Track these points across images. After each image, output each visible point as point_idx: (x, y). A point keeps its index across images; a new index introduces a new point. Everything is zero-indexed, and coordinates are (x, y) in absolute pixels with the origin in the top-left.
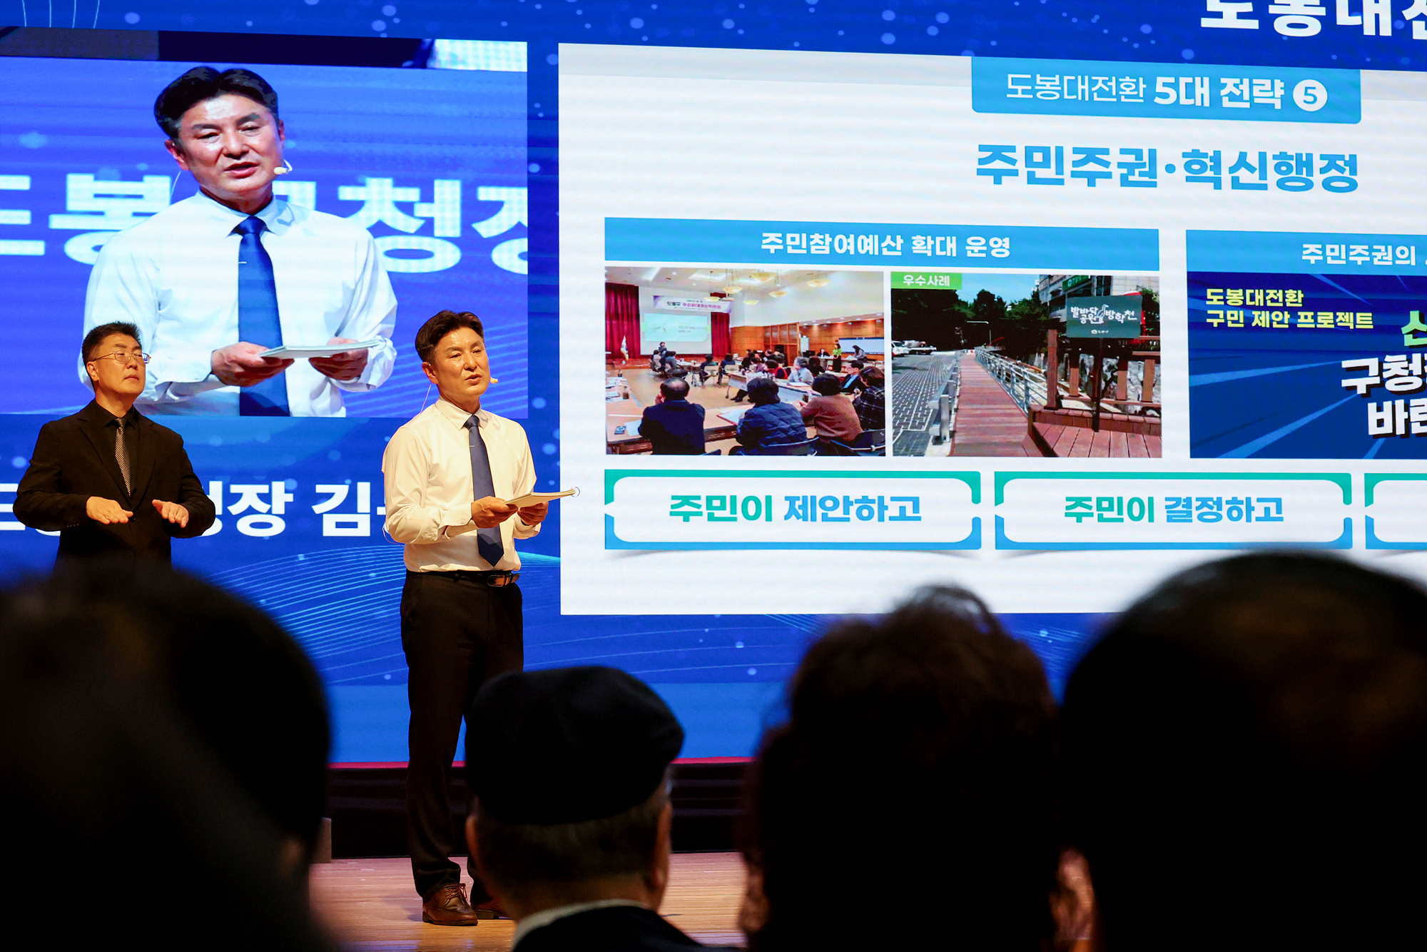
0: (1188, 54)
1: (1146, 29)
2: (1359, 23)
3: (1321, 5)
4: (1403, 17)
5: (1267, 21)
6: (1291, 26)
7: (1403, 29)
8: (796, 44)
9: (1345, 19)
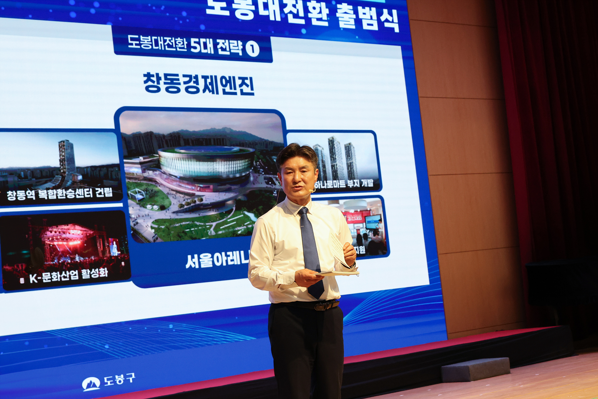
0: (202, 27)
1: (184, 14)
2: (268, 14)
3: (253, 5)
4: (284, 12)
5: (233, 12)
6: (242, 14)
7: (285, 18)
8: (30, 16)
9: (262, 12)
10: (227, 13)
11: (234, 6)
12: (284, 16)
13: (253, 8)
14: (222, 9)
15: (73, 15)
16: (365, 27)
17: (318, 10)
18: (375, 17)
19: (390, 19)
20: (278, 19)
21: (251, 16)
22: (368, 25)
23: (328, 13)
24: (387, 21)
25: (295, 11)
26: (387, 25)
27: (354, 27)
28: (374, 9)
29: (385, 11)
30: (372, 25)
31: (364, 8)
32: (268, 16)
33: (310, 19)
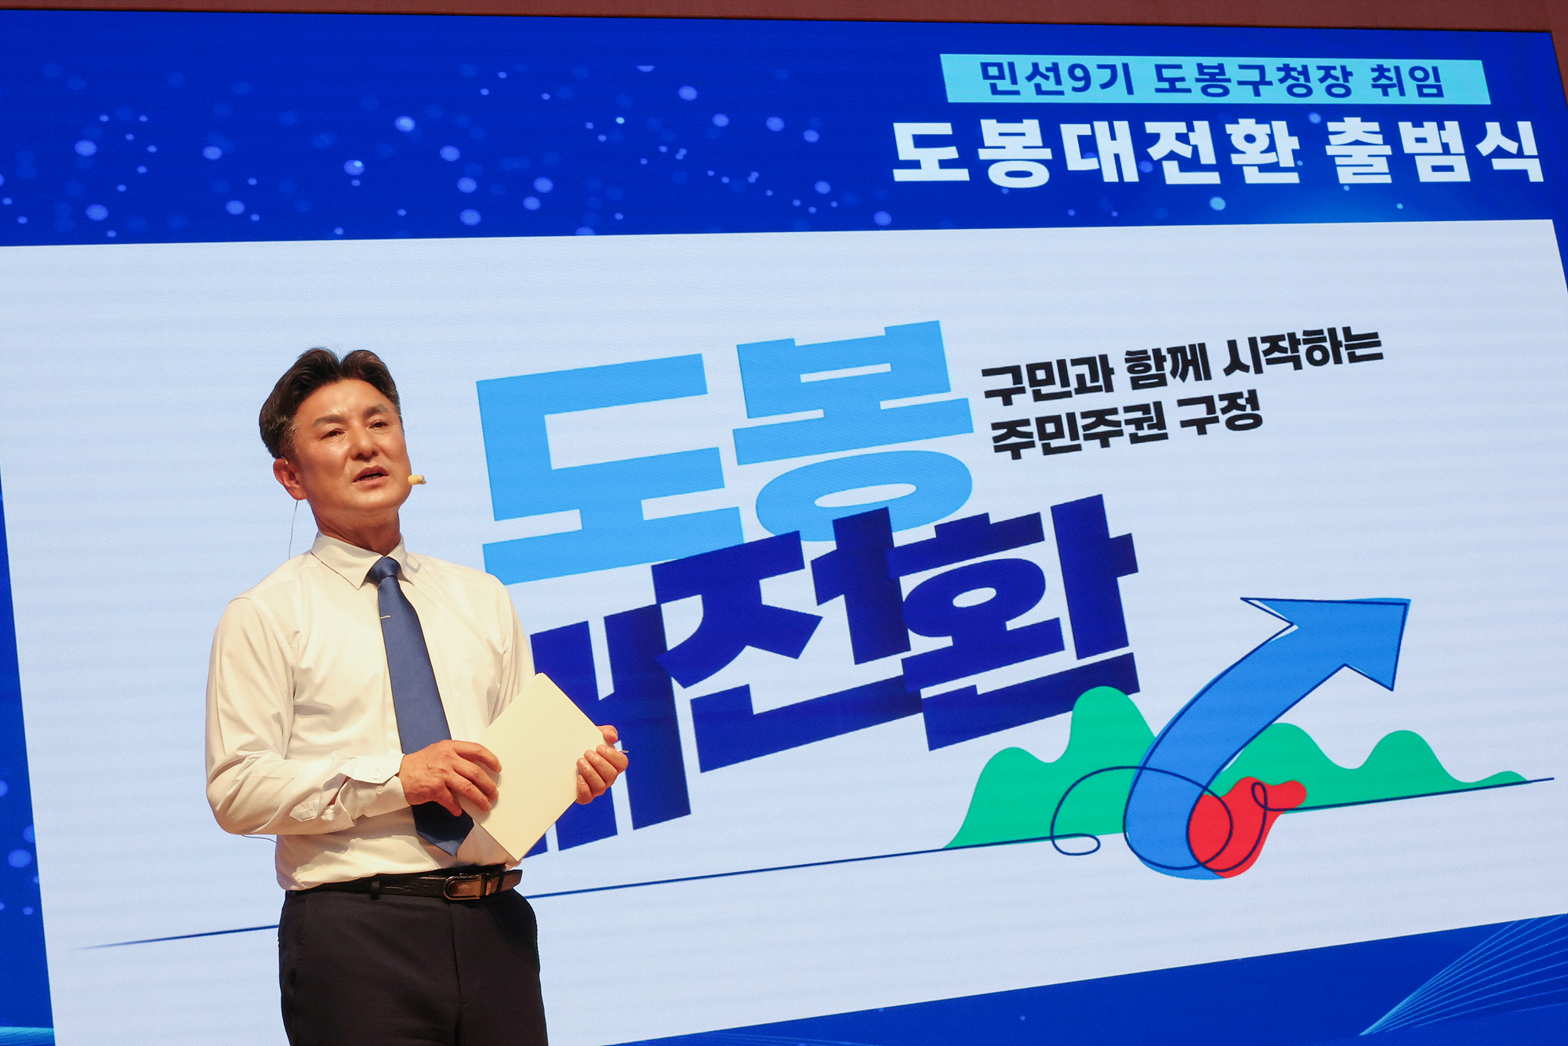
0: (883, 218)
1: (823, 188)
2: (1096, 167)
3: (1045, 146)
4: (1149, 158)
5: (980, 169)
6: (1010, 174)
7: (1152, 173)
8: (339, 231)
9: (1076, 162)
10: (962, 175)
11: (984, 154)
12: (1148, 168)
13: (1047, 154)
14: (944, 164)
15: (471, 217)
16: (1426, 175)
17: (1263, 142)
18: (1457, 145)
19: (1511, 146)
20: (1131, 175)
21: (1040, 176)
22: (1436, 169)
23: (1297, 147)
24: (1500, 153)
25: (1185, 151)
26: (1499, 164)
27: (1388, 179)
28: (1453, 128)
29: (1493, 128)
30: (1450, 169)
31: (1418, 124)
32: (1098, 173)
33: (1239, 168)
